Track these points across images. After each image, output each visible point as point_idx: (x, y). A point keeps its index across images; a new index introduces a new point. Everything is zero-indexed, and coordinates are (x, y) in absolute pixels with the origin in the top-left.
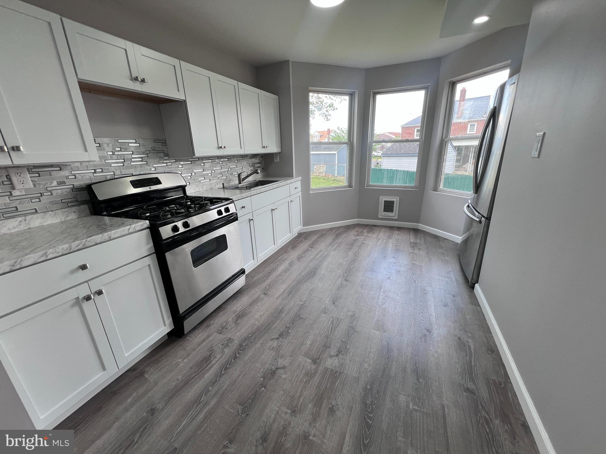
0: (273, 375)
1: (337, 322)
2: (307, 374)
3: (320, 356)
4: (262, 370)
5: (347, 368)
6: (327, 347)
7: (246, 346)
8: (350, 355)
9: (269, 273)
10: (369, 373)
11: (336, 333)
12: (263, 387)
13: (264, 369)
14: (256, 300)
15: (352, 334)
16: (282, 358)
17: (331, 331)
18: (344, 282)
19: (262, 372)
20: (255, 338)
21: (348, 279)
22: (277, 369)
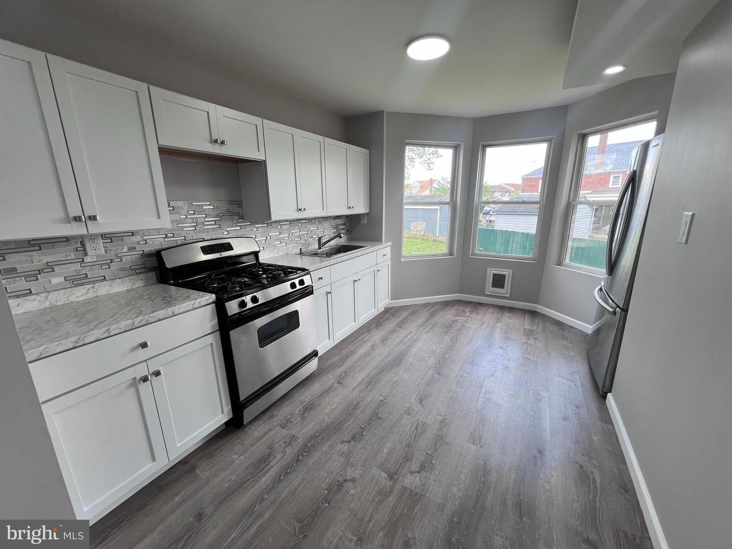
0: (340, 489)
1: (422, 428)
2: (380, 492)
3: (398, 470)
4: (328, 481)
5: (430, 490)
6: (407, 460)
7: (311, 447)
8: (435, 474)
9: (347, 356)
10: (458, 500)
11: (420, 442)
12: (326, 503)
13: (330, 479)
14: (328, 390)
15: (441, 445)
16: (352, 467)
17: (414, 439)
18: (436, 376)
19: (328, 482)
20: (323, 438)
21: (441, 372)
22: (345, 481)
